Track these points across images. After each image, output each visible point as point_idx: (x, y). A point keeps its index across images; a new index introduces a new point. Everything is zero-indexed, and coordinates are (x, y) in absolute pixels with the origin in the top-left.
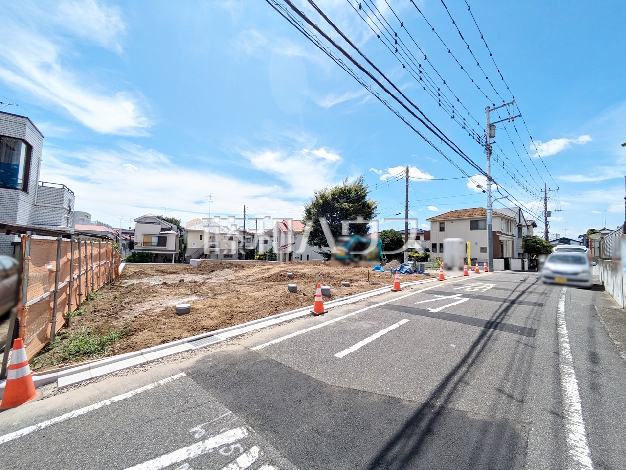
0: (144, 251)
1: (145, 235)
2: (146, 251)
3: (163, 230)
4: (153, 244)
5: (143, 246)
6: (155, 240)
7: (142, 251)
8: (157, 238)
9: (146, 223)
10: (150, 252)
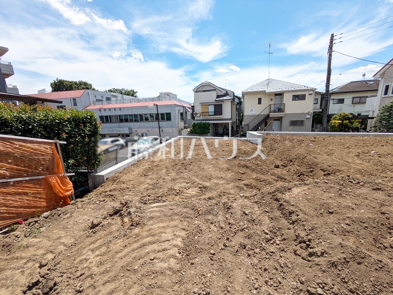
0: (202, 122)
1: (203, 104)
2: (204, 122)
3: (218, 96)
4: (210, 114)
5: (201, 117)
6: (211, 109)
7: (200, 122)
8: (213, 106)
9: (204, 91)
10: (207, 122)
